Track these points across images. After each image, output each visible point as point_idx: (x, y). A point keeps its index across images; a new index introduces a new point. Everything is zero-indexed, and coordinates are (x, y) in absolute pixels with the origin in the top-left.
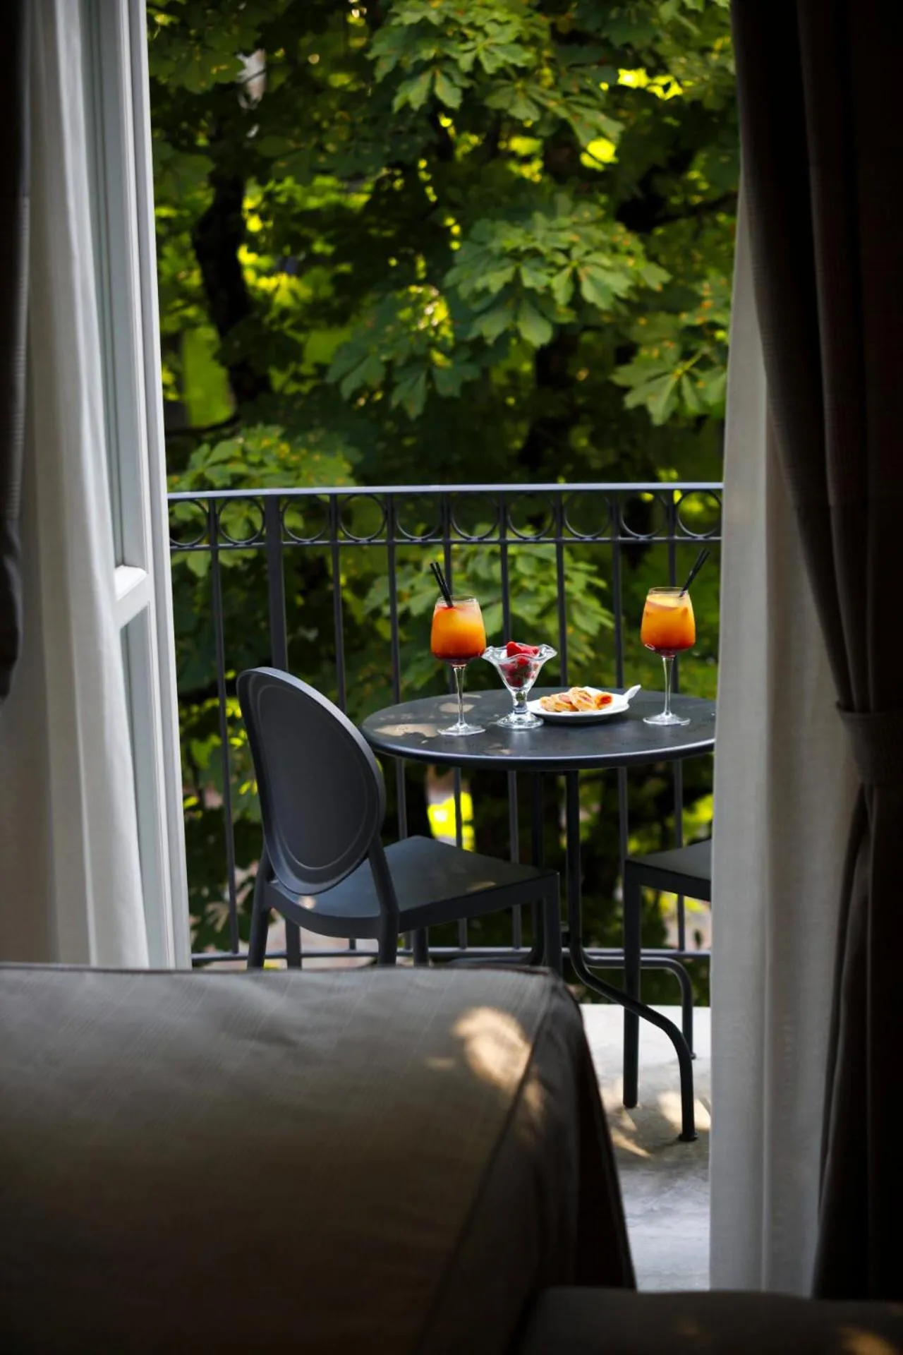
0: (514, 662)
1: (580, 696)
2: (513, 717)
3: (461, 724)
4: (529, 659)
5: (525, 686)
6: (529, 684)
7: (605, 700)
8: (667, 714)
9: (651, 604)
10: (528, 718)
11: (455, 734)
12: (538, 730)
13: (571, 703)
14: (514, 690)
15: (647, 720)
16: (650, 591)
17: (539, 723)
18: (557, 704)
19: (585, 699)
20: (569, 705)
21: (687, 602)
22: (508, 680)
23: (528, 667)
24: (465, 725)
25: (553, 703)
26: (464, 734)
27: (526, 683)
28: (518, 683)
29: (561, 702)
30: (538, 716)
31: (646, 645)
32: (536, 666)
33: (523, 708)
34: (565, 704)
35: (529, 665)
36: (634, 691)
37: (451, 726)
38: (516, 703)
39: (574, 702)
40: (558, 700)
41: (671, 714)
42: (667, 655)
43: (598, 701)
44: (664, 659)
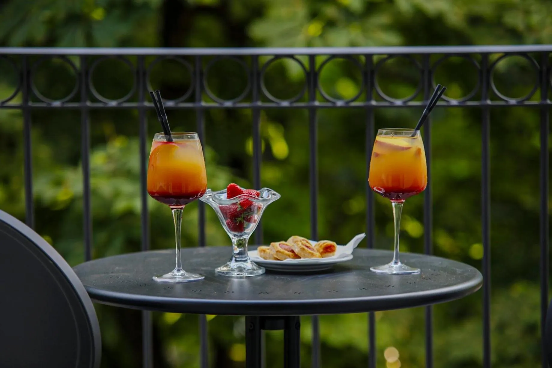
0: (235, 204)
1: (302, 244)
2: (233, 264)
3: (179, 271)
4: (253, 200)
5: (247, 231)
6: (251, 228)
7: (328, 250)
8: (396, 263)
9: (381, 144)
10: (248, 265)
11: (172, 281)
12: (259, 278)
13: (293, 251)
14: (235, 235)
15: (374, 269)
16: (379, 131)
17: (261, 272)
18: (278, 252)
19: (307, 247)
20: (290, 253)
21: (418, 142)
22: (228, 224)
23: (251, 209)
24: (182, 272)
25: (273, 252)
26: (181, 280)
27: (248, 227)
28: (239, 228)
29: (282, 250)
30: (259, 264)
31: (375, 189)
32: (259, 208)
33: (243, 256)
34: (287, 252)
35: (252, 207)
36: (358, 239)
37: (167, 273)
38: (237, 250)
39: (297, 250)
40: (280, 249)
41: (399, 264)
42: (398, 198)
43: (321, 250)
44: (393, 204)
